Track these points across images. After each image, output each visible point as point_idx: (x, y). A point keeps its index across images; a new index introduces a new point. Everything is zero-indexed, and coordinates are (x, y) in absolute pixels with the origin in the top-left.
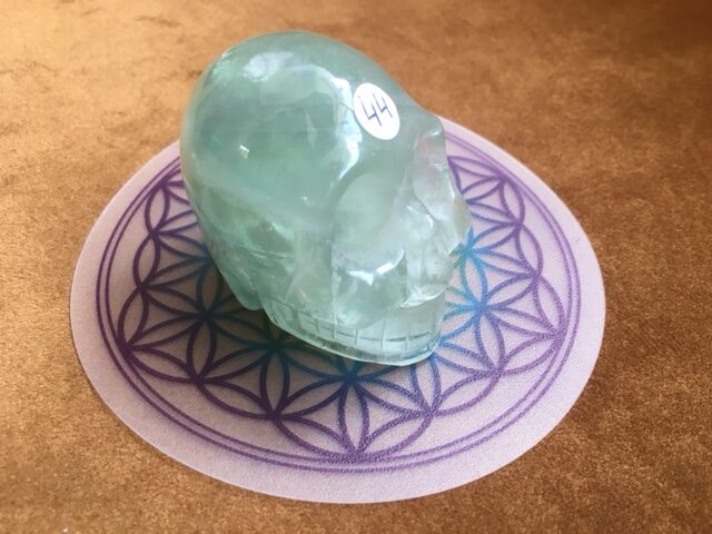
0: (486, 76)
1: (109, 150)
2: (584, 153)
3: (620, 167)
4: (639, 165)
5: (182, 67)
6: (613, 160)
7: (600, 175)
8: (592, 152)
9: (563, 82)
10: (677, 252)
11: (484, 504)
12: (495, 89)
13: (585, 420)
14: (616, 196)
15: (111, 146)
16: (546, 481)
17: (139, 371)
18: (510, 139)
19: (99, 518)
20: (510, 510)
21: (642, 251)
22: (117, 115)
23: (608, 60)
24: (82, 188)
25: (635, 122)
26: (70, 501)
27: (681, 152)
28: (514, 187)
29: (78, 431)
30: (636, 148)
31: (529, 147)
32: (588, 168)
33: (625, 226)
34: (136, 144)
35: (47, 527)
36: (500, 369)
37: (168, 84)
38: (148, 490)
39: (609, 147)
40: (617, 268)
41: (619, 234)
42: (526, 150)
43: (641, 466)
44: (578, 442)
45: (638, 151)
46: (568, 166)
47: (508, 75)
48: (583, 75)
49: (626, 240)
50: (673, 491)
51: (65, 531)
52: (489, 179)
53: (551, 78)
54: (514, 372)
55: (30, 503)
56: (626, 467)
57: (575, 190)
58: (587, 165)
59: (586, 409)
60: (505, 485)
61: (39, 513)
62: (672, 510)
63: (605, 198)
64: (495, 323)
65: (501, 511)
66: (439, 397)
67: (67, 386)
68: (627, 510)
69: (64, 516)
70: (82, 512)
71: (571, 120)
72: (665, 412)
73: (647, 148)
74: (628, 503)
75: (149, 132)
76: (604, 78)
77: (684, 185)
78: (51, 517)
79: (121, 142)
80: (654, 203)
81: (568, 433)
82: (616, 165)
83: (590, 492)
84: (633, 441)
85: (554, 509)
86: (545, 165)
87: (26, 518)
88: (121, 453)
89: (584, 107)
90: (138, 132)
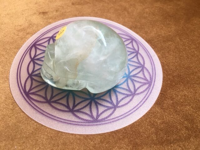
0: (125, 9)
1: (17, 37)
2: (154, 30)
3: (164, 33)
4: (170, 32)
5: (37, 11)
6: (162, 31)
7: (159, 36)
8: (156, 29)
9: (147, 10)
10: (181, 56)
11: (134, 130)
12: (128, 13)
13: (160, 104)
14: (164, 41)
15: (18, 35)
16: (150, 122)
17: (32, 100)
18: (133, 27)
19: (25, 143)
20: (141, 130)
21: (172, 57)
22: (19, 26)
23: (159, 3)
24: (11, 48)
25: (167, 20)
26: (16, 139)
27: (181, 28)
28: (136, 41)
29: (17, 119)
30: (168, 27)
31: (139, 29)
32: (156, 34)
33: (167, 50)
34: (25, 34)
35: (10, 147)
36: (134, 93)
37: (33, 16)
38: (39, 134)
39: (161, 28)
40: (165, 62)
41: (165, 52)
42: (138, 30)
43: (176, 115)
44: (158, 110)
45: (169, 28)
46: (150, 33)
47: (132, 9)
48: (152, 8)
49: (167, 53)
50: (185, 122)
51: (16, 147)
52: (128, 40)
53: (143, 9)
54: (138, 94)
55: (5, 140)
56: (172, 116)
57: (152, 40)
58: (155, 33)
59: (160, 101)
60: (139, 124)
61: (7, 143)
62: (185, 127)
63: (161, 42)
64: (132, 81)
65: (139, 131)
66: (118, 102)
67: (12, 106)
68: (173, 128)
69: (15, 143)
70: (20, 141)
71: (150, 20)
72: (181, 100)
73: (172, 27)
74: (173, 126)
75: (29, 30)
76: (158, 8)
77: (182, 37)
78: (11, 144)
79: (21, 34)
80: (174, 43)
81: (155, 108)
82: (163, 33)
83: (162, 124)
84: (173, 109)
85: (153, 129)
86: (143, 34)
87: (4, 145)
88: (30, 124)
89: (153, 16)
90: (26, 31)
